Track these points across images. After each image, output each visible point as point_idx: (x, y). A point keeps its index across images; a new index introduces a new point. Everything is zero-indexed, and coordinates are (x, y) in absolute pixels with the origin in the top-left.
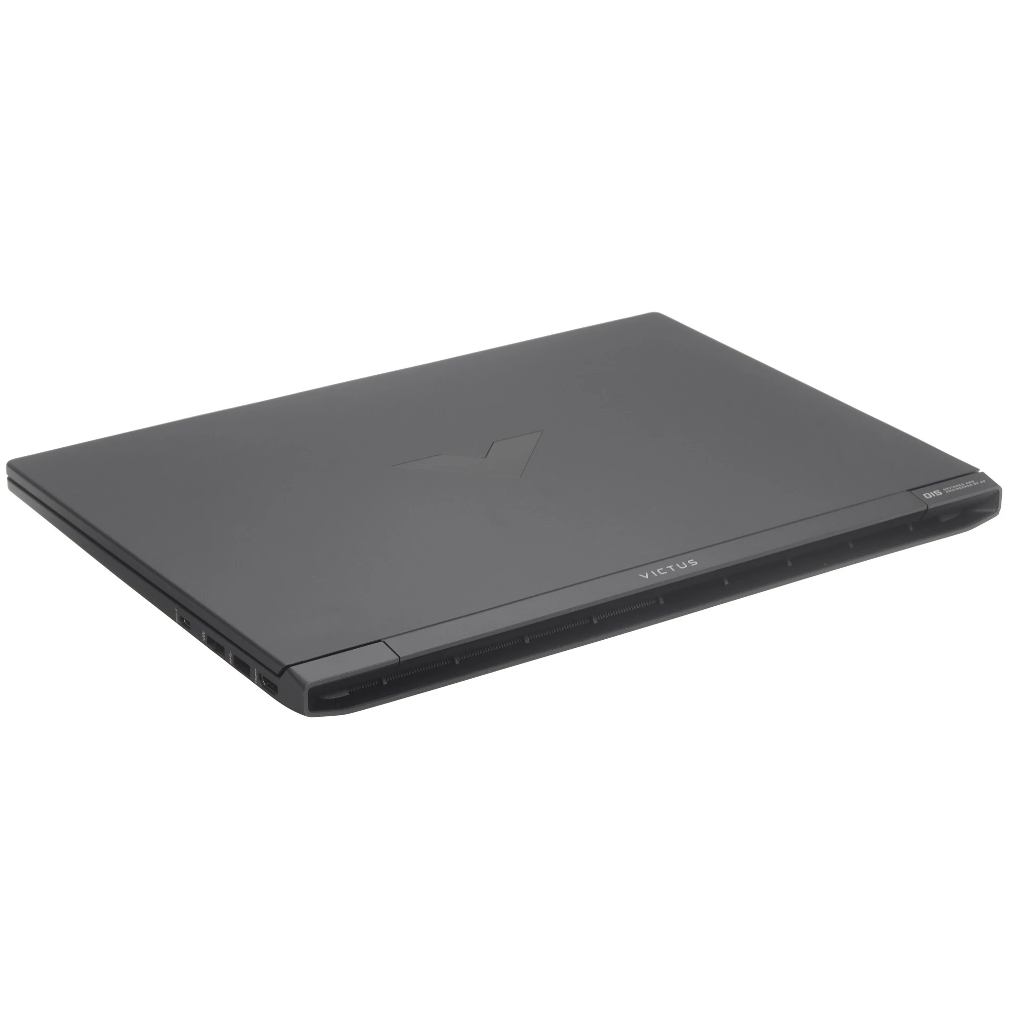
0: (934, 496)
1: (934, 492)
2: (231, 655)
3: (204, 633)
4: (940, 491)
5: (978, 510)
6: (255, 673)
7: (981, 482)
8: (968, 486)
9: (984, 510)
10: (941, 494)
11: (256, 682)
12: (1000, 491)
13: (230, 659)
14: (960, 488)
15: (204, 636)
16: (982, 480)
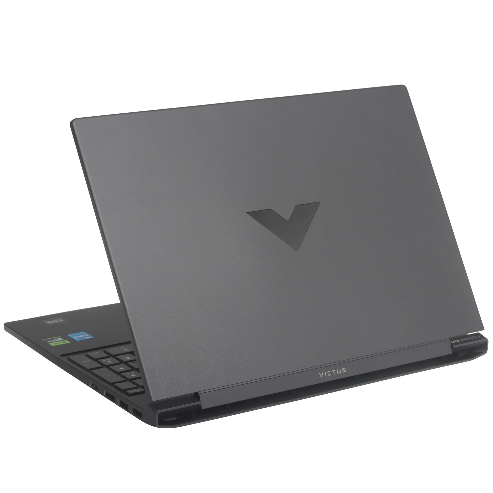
0: (456, 342)
1: (456, 340)
2: (118, 401)
3: (104, 391)
4: (459, 340)
5: (476, 351)
6: (131, 408)
7: (479, 337)
8: (472, 338)
9: (479, 351)
10: (459, 341)
11: (131, 413)
12: (487, 341)
13: (118, 402)
14: (468, 339)
15: (104, 393)
16: (479, 336)
